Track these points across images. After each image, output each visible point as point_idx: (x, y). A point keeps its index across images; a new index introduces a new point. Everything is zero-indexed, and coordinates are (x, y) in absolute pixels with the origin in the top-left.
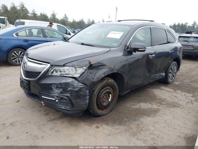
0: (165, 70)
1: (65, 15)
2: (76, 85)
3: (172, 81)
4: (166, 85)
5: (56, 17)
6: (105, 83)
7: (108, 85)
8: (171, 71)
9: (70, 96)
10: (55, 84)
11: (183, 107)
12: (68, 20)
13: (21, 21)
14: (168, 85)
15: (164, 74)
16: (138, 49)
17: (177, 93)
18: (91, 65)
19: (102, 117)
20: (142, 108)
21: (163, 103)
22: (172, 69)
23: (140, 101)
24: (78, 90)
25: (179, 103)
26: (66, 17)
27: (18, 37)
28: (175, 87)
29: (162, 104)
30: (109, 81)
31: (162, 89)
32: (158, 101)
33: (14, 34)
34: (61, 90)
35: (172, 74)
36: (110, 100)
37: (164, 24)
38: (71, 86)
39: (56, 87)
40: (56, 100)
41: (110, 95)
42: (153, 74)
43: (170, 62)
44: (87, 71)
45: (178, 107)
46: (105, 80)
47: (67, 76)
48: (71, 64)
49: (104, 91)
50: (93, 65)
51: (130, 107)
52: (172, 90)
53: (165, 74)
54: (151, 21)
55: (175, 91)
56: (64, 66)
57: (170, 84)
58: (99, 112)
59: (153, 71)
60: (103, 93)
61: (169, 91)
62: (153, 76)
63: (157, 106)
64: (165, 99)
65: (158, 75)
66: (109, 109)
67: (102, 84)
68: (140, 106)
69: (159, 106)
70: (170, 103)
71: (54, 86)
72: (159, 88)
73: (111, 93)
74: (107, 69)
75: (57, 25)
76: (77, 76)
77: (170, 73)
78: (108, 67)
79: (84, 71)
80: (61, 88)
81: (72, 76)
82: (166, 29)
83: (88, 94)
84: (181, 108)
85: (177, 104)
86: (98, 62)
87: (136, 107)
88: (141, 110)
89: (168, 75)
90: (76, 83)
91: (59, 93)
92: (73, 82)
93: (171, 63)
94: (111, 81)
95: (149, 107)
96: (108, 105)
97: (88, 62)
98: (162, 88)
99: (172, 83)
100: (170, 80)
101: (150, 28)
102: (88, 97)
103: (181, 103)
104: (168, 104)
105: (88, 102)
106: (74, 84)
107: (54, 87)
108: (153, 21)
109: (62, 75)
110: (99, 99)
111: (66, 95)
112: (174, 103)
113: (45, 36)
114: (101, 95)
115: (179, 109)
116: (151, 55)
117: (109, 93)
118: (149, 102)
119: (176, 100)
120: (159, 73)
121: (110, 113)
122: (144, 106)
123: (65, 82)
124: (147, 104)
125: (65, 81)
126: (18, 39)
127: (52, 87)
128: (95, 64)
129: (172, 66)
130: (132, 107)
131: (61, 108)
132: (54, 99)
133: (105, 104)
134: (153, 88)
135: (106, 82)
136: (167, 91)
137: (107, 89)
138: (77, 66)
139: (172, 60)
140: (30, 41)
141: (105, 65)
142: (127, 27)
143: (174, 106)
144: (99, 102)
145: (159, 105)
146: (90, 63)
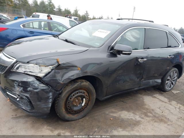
0: (162, 77)
1: (87, 12)
2: (36, 85)
3: (170, 89)
4: (162, 93)
5: (78, 13)
6: (76, 86)
7: (81, 89)
8: (169, 78)
9: (29, 97)
10: (17, 81)
11: (171, 123)
12: (89, 17)
13: (37, 14)
14: (165, 93)
15: (159, 81)
16: (122, 51)
17: (171, 104)
18: (59, 65)
19: (71, 122)
20: (122, 117)
21: (149, 114)
22: (170, 76)
23: (123, 109)
24: (39, 91)
25: (168, 117)
26: (87, 13)
27: (25, 28)
28: (172, 96)
29: (148, 116)
30: (82, 84)
31: (155, 97)
32: (145, 111)
33: (21, 25)
34: (22, 88)
35: (171, 81)
36: (83, 105)
37: (167, 26)
38: (31, 86)
39: (17, 84)
40: (17, 98)
41: (84, 99)
42: (145, 80)
43: (168, 68)
44: (53, 71)
45: (165, 122)
46: (77, 82)
47: (30, 73)
48: (36, 62)
49: (76, 94)
50: (61, 64)
51: (108, 114)
52: (166, 100)
53: (162, 80)
54: (150, 21)
55: (169, 102)
56: (28, 63)
57: (167, 92)
58: (68, 116)
59: (145, 77)
60: (74, 97)
61: (163, 100)
62: (144, 82)
63: (140, 117)
64: (153, 110)
65: (152, 81)
66: (82, 114)
67: (73, 87)
68: (120, 115)
69: (142, 118)
70: (157, 115)
71: (16, 83)
72: (152, 96)
73: (84, 97)
74: (78, 71)
75: (70, 20)
76: (41, 75)
77: (168, 80)
78: (80, 69)
79: (50, 71)
80: (21, 87)
81: (36, 75)
82: (167, 32)
83: (51, 97)
84: (168, 125)
85: (166, 118)
86: (68, 61)
87: (115, 115)
88: (119, 119)
89: (166, 82)
90: (37, 83)
91: (20, 92)
92: (33, 82)
93: (170, 70)
94: (86, 83)
95: (130, 117)
96: (80, 109)
97: (56, 61)
98: (155, 95)
99: (170, 91)
100: (167, 88)
101: (145, 28)
102: (51, 100)
103: (170, 117)
104: (155, 116)
105: (50, 105)
106: (34, 85)
107: (16, 85)
108: (153, 22)
109: (26, 73)
110: (69, 102)
111: (26, 95)
112: (163, 116)
113: (50, 29)
114: (71, 99)
115: (166, 125)
116: (141, 59)
117: (82, 97)
118: (133, 111)
119: (166, 113)
120: (154, 79)
121: (83, 119)
122: (125, 115)
123: (26, 81)
124: (130, 113)
125: (26, 79)
126: (24, 31)
127: (15, 84)
128: (64, 64)
129: (171, 72)
130: (111, 114)
131: (21, 107)
132: (16, 97)
133: (75, 109)
134: (145, 95)
135: (78, 85)
136: (160, 100)
137: (79, 92)
138: (41, 64)
139: (172, 67)
140: (35, 33)
141: (76, 67)
142: (117, 26)
143: (161, 120)
144: (68, 106)
145: (143, 116)
146: (58, 62)
